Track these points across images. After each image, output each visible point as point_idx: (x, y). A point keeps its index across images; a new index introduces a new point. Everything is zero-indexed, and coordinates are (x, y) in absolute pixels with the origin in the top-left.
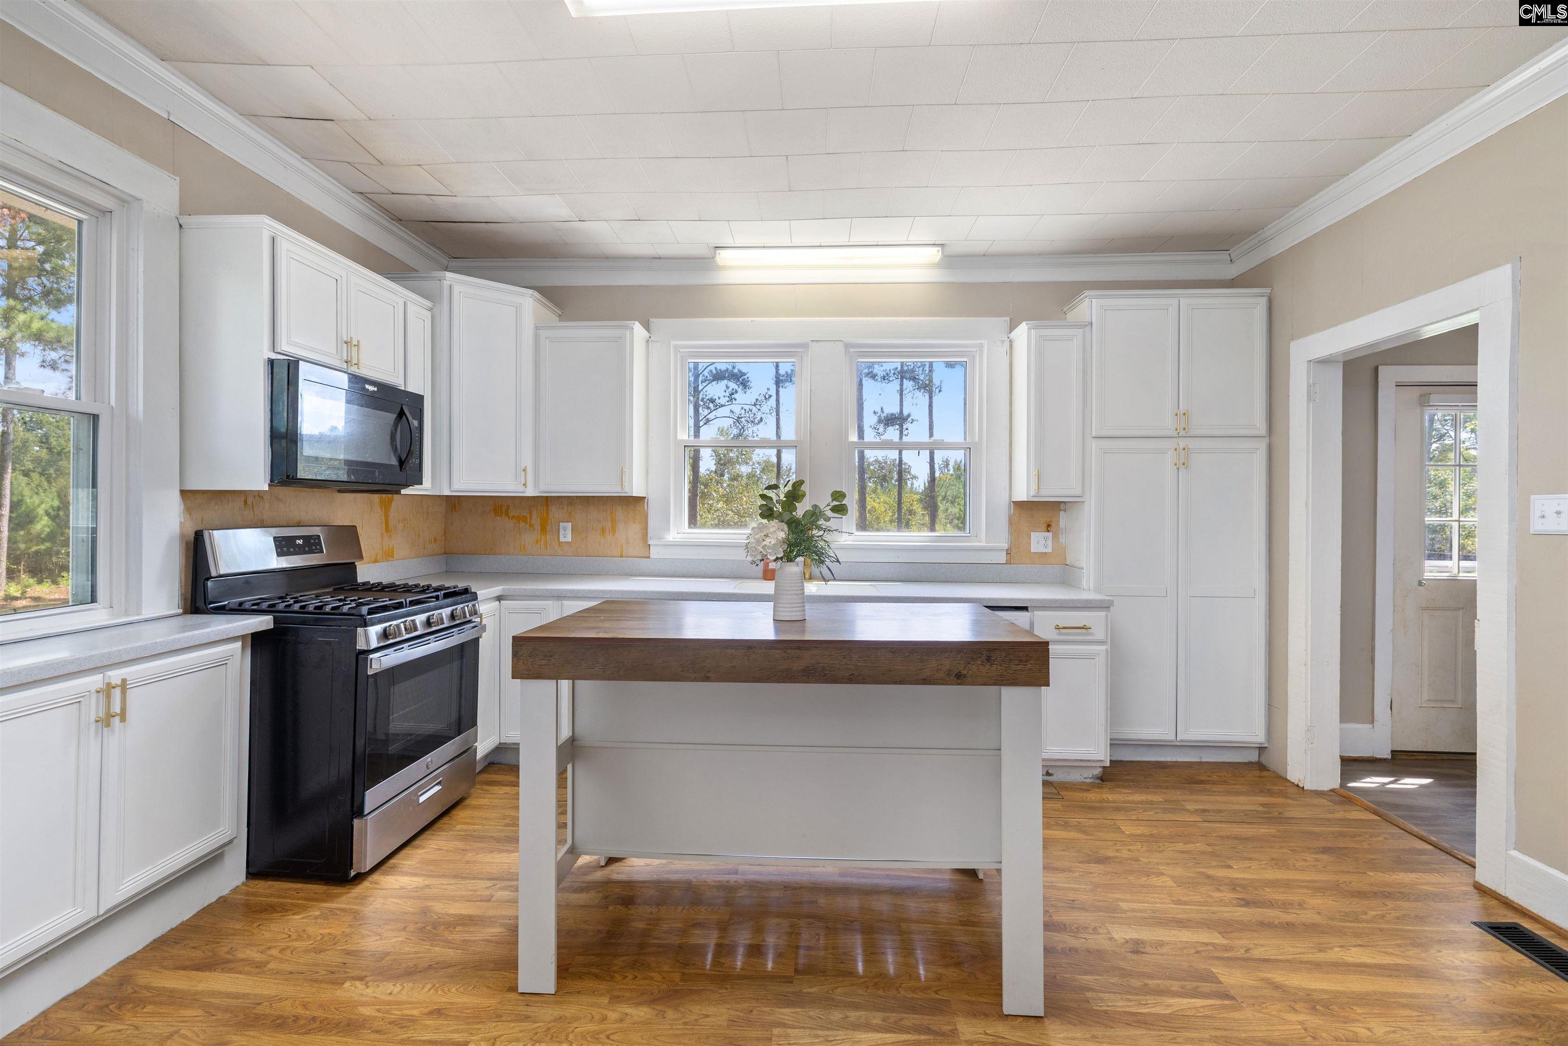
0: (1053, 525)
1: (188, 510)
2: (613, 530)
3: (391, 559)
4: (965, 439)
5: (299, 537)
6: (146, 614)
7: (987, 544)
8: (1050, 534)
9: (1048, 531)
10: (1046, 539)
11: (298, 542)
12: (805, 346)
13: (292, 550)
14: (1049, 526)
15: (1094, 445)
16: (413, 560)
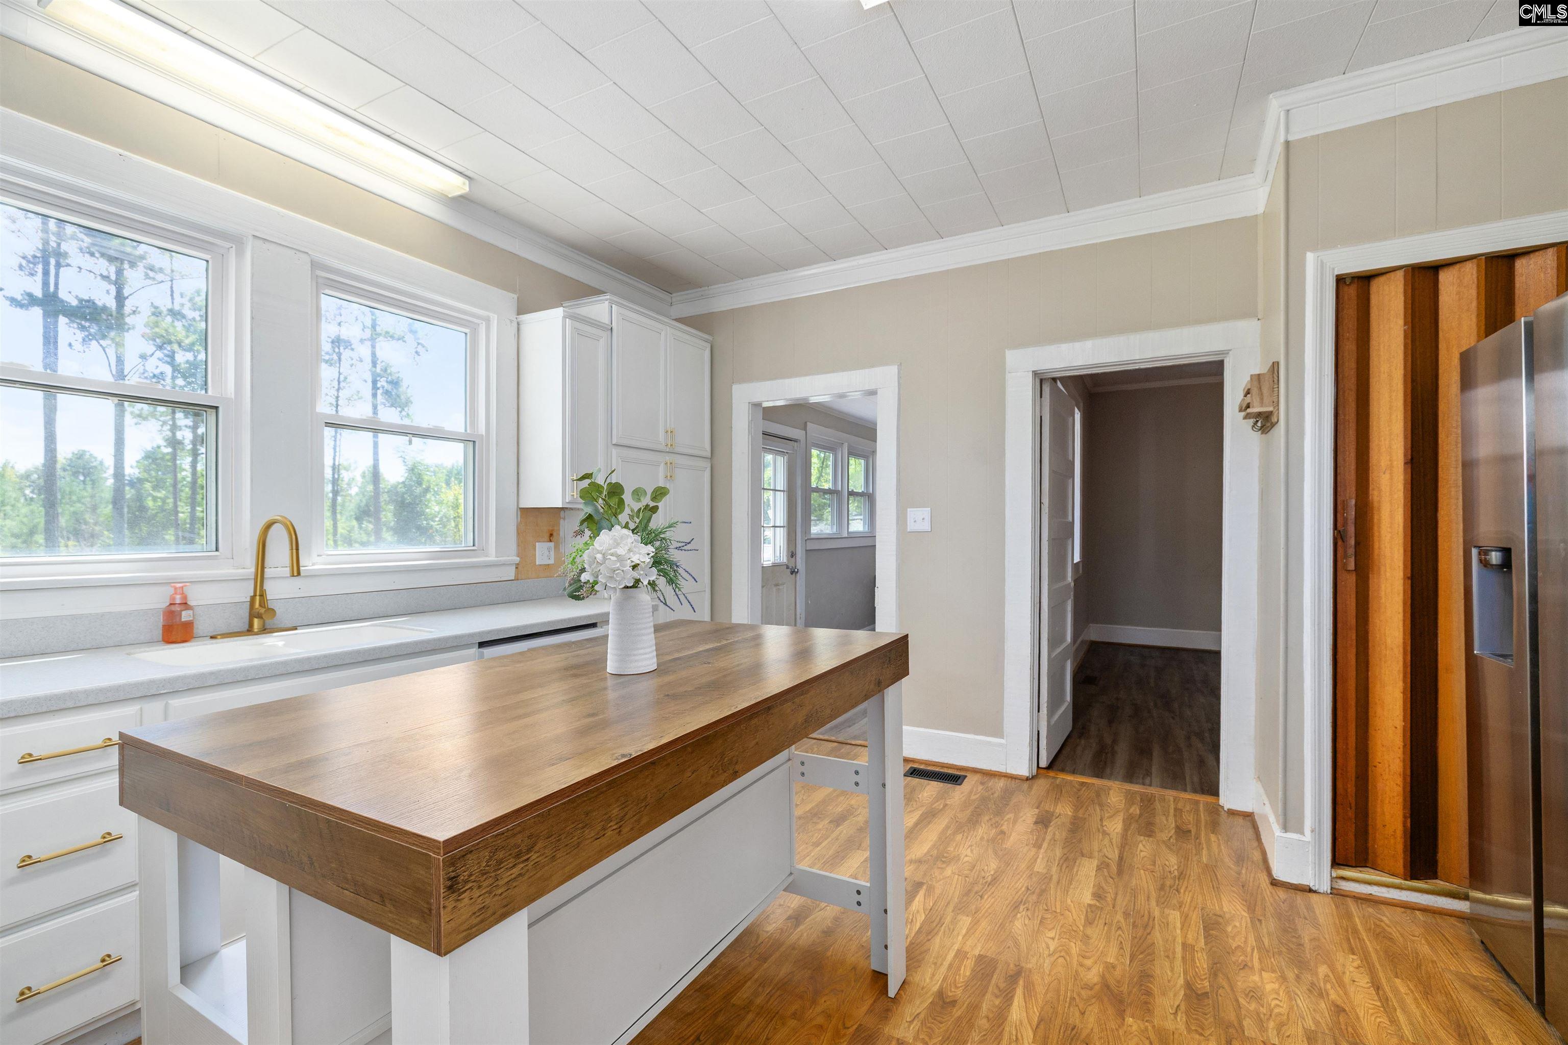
0: (555, 534)
4: (466, 431)
8: (552, 544)
9: (551, 541)
10: (549, 550)
14: (551, 535)
15: (615, 451)
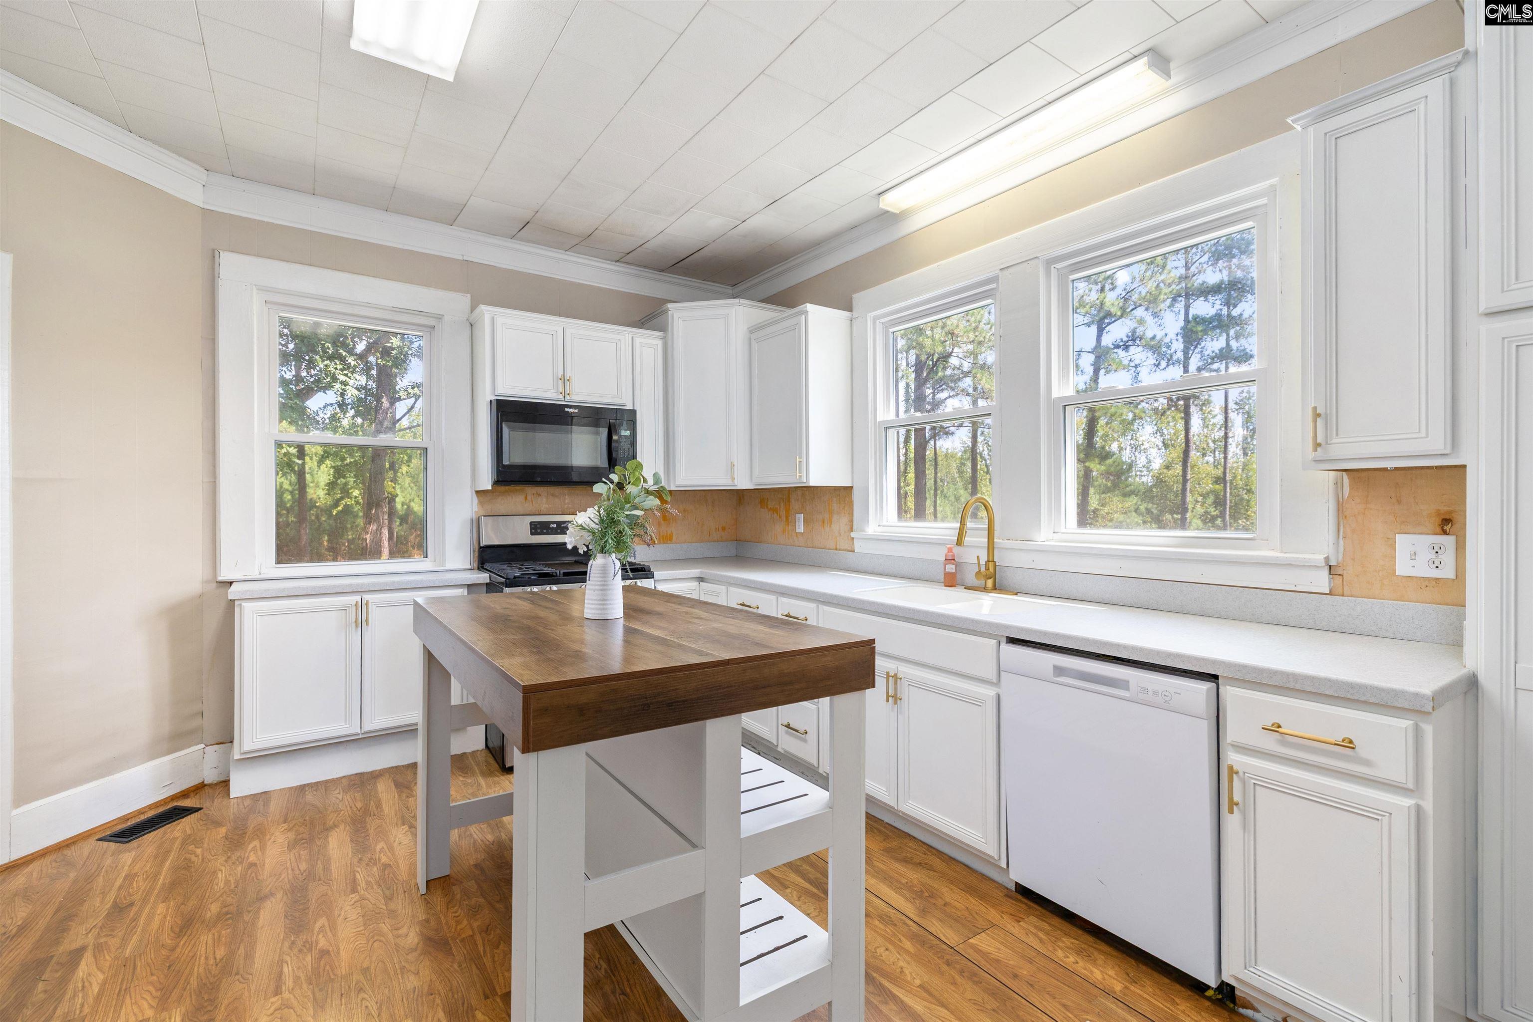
1: (481, 503)
2: (830, 522)
3: (669, 542)
5: (554, 523)
6: (449, 566)
7: (1282, 555)
11: (552, 525)
12: (994, 279)
13: (545, 531)
16: (694, 544)
